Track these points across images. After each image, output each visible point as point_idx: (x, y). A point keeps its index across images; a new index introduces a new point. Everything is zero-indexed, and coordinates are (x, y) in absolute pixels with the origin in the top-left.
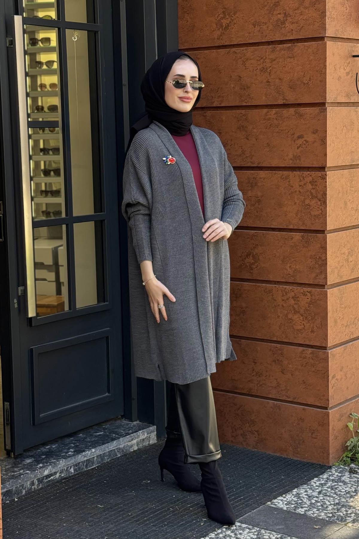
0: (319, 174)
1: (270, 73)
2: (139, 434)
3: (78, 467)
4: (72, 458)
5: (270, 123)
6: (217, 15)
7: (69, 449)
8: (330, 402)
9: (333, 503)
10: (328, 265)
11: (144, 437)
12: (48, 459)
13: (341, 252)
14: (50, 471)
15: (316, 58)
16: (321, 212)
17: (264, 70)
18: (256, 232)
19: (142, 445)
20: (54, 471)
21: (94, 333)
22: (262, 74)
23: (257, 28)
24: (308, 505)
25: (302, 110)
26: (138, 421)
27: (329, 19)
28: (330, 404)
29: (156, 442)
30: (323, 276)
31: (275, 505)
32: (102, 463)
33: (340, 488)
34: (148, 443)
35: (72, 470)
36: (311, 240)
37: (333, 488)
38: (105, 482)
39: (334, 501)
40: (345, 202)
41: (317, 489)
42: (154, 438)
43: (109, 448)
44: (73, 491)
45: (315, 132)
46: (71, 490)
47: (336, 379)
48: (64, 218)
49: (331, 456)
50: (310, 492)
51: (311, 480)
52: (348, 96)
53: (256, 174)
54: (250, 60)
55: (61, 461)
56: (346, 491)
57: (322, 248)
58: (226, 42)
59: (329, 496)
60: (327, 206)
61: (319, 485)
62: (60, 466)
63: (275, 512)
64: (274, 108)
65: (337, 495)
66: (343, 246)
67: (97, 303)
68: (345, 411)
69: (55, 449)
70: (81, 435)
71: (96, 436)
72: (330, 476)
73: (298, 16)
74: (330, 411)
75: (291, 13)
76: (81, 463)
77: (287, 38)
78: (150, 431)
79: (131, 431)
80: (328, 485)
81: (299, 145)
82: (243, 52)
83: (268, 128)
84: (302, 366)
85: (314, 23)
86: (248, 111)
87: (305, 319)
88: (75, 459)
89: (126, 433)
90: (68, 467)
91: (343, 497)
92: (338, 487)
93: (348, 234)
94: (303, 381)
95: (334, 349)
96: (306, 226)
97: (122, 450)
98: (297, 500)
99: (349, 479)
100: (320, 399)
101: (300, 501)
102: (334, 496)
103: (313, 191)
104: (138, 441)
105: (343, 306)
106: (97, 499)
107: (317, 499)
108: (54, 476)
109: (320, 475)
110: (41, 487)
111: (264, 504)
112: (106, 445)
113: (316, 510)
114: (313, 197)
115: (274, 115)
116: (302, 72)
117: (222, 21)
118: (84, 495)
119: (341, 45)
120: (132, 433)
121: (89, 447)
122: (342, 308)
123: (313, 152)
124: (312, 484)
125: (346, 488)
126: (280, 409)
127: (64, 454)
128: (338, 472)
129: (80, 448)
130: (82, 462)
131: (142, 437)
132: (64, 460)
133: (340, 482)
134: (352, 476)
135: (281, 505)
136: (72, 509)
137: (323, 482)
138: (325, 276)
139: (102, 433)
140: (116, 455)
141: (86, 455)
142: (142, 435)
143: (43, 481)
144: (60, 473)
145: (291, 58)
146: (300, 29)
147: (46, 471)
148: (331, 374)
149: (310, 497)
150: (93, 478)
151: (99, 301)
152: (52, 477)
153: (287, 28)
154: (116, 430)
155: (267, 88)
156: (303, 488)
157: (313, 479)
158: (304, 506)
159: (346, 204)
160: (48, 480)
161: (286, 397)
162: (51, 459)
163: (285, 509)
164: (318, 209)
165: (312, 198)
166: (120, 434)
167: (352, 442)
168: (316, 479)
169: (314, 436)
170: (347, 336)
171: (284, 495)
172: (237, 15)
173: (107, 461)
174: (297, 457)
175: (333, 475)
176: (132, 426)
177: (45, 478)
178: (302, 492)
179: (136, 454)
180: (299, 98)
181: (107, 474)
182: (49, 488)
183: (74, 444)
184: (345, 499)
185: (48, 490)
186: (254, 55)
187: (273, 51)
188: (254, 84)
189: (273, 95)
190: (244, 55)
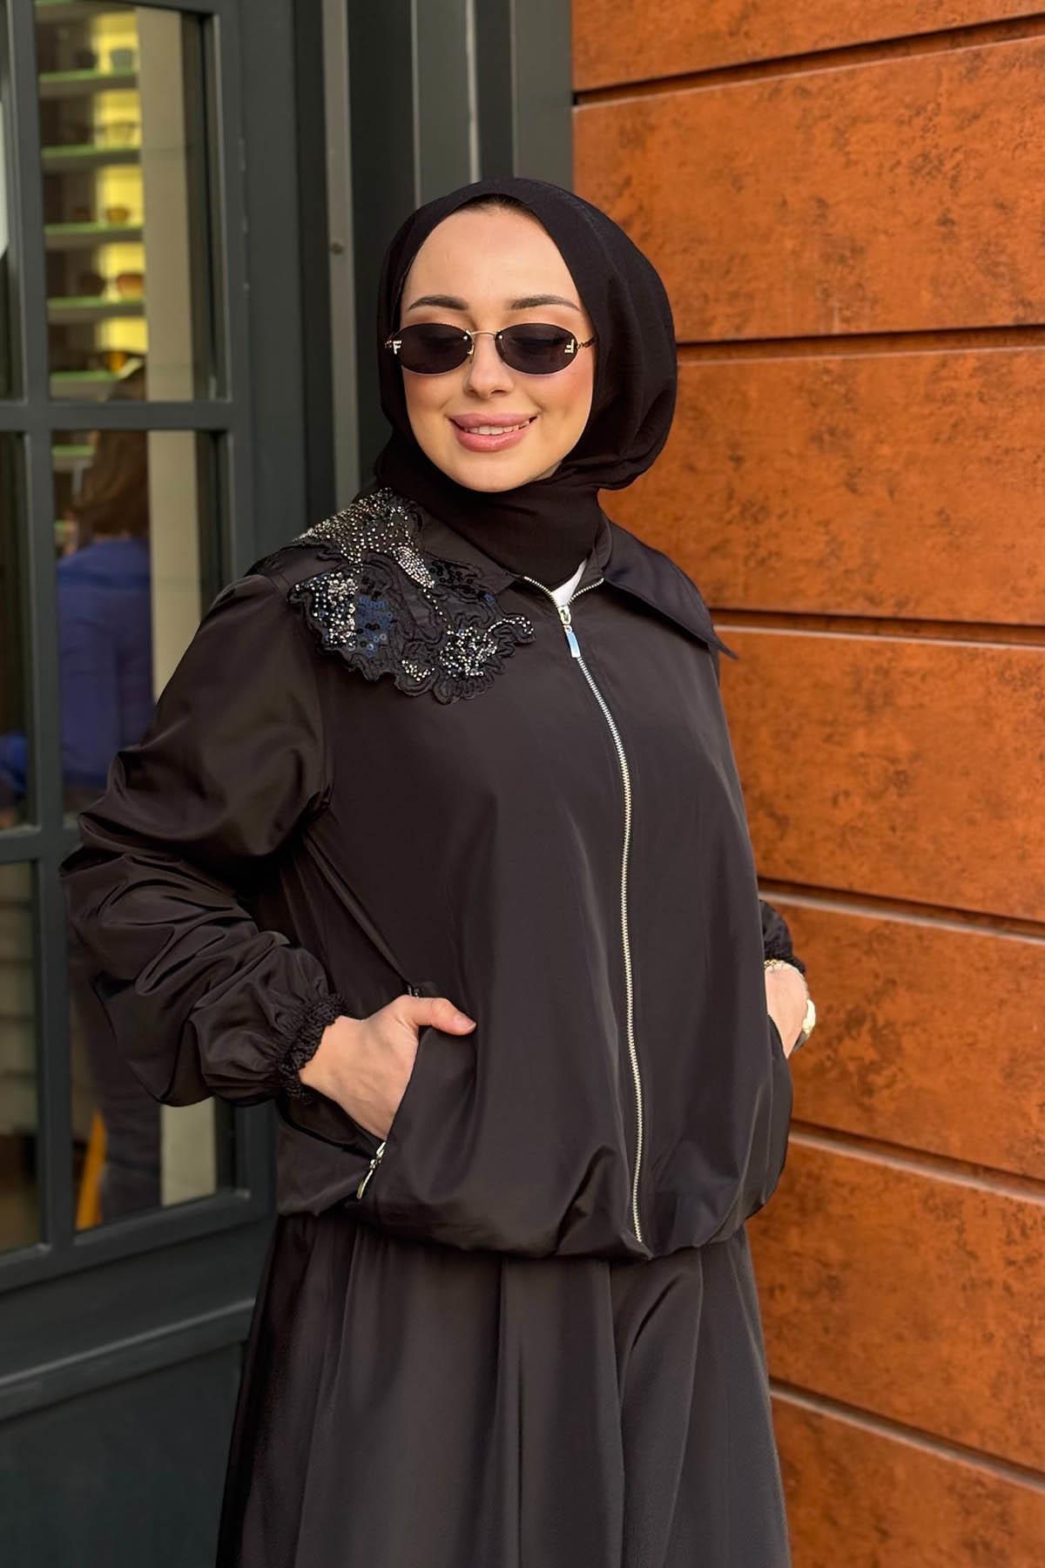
1: (955, 179)
5: (951, 414)
17: (926, 166)
18: (887, 923)
22: (920, 184)
53: (889, 654)
54: (869, 120)
64: (975, 343)
82: (836, 86)
83: (944, 437)
86: (857, 361)
115: (971, 376)
155: (940, 251)
186: (883, 98)
187: (969, 72)
188: (886, 233)
189: (969, 283)
190: (842, 99)
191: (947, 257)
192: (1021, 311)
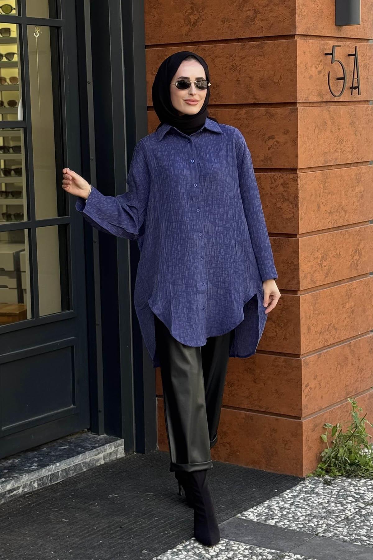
0: (291, 175)
1: (240, 71)
2: (105, 447)
3: (41, 482)
4: (35, 472)
5: (240, 123)
6: (185, 11)
7: (32, 463)
8: (303, 412)
9: (305, 514)
10: (300, 270)
11: (111, 451)
12: (10, 474)
13: (314, 256)
14: (12, 485)
15: (287, 57)
16: (293, 215)
17: (234, 68)
19: (109, 459)
20: (16, 485)
21: (58, 342)
22: (232, 72)
23: (226, 25)
24: (279, 516)
25: (272, 109)
26: (105, 434)
27: (299, 17)
28: (303, 414)
29: (123, 455)
30: (296, 281)
31: (246, 517)
32: (67, 477)
33: (313, 499)
34: (115, 457)
35: (36, 485)
36: (283, 244)
37: (306, 499)
38: (70, 496)
39: (306, 512)
40: (318, 204)
41: (289, 501)
42: (122, 452)
43: (75, 461)
44: (36, 505)
45: (286, 132)
46: (34, 505)
47: (310, 388)
48: (26, 223)
49: (304, 467)
50: (281, 504)
51: (283, 492)
52: (320, 95)
54: (220, 57)
55: (25, 475)
56: (318, 502)
57: (295, 252)
58: (194, 38)
59: (301, 508)
60: (299, 209)
61: (291, 497)
62: (23, 480)
63: (245, 523)
64: (245, 107)
65: (309, 506)
66: (316, 249)
67: (61, 311)
68: (320, 421)
69: (17, 463)
70: (45, 449)
71: (60, 450)
72: (303, 488)
73: (268, 13)
74: (303, 421)
75: (261, 10)
76: (45, 478)
77: (257, 36)
78: (117, 445)
79: (97, 444)
80: (300, 497)
81: (270, 146)
82: (212, 49)
84: (275, 375)
85: (284, 21)
86: (218, 111)
87: (277, 326)
88: (39, 473)
89: (93, 447)
90: (32, 482)
91: (315, 508)
92: (311, 499)
93: (321, 238)
94: (276, 390)
95: (307, 357)
96: (278, 229)
97: (88, 464)
98: (268, 512)
99: (322, 490)
100: (293, 408)
101: (272, 513)
102: (306, 507)
103: (285, 194)
104: (105, 454)
105: (317, 312)
106: (61, 513)
107: (288, 511)
108: (17, 491)
109: (292, 487)
110: (3, 502)
111: (234, 516)
112: (71, 459)
113: (287, 521)
114: (285, 200)
115: (244, 114)
116: (272, 71)
117: (191, 17)
118: (48, 510)
119: (312, 43)
120: (99, 447)
121: (53, 461)
122: (316, 314)
123: (285, 153)
124: (284, 496)
125: (318, 499)
126: (252, 420)
127: (27, 468)
128: (312, 483)
129: (43, 462)
130: (46, 476)
131: (109, 451)
132: (27, 474)
133: (313, 494)
134: (326, 487)
135: (251, 517)
136: (36, 524)
137: (296, 494)
138: (298, 281)
139: (67, 447)
140: (82, 470)
141: (50, 469)
142: (109, 449)
143: (6, 496)
144: (23, 488)
145: (262, 56)
146: (271, 27)
147: (8, 486)
148: (304, 382)
149: (281, 509)
150: (57, 493)
151: (63, 309)
152: (15, 492)
153: (256, 26)
154: (82, 444)
155: (237, 87)
156: (275, 500)
157: (285, 491)
158: (275, 517)
159: (319, 206)
160: (10, 495)
161: (259, 408)
162: (13, 474)
163: (255, 520)
164: (290, 212)
165: (283, 201)
166: (86, 448)
167: (326, 453)
168: (288, 491)
169: (287, 447)
170: (321, 343)
171: (255, 507)
172: (205, 11)
173: (71, 476)
174: (270, 469)
175: (306, 487)
176: (98, 440)
177: (7, 493)
178: (273, 503)
179: (103, 468)
180: (270, 97)
181: (72, 489)
182: (12, 503)
183: (37, 458)
184: (318, 510)
185: (11, 505)
186: (223, 52)
187: (243, 48)
188: (224, 82)
189: (244, 94)
190: (213, 52)
191: (238, 88)
192: (255, 101)
